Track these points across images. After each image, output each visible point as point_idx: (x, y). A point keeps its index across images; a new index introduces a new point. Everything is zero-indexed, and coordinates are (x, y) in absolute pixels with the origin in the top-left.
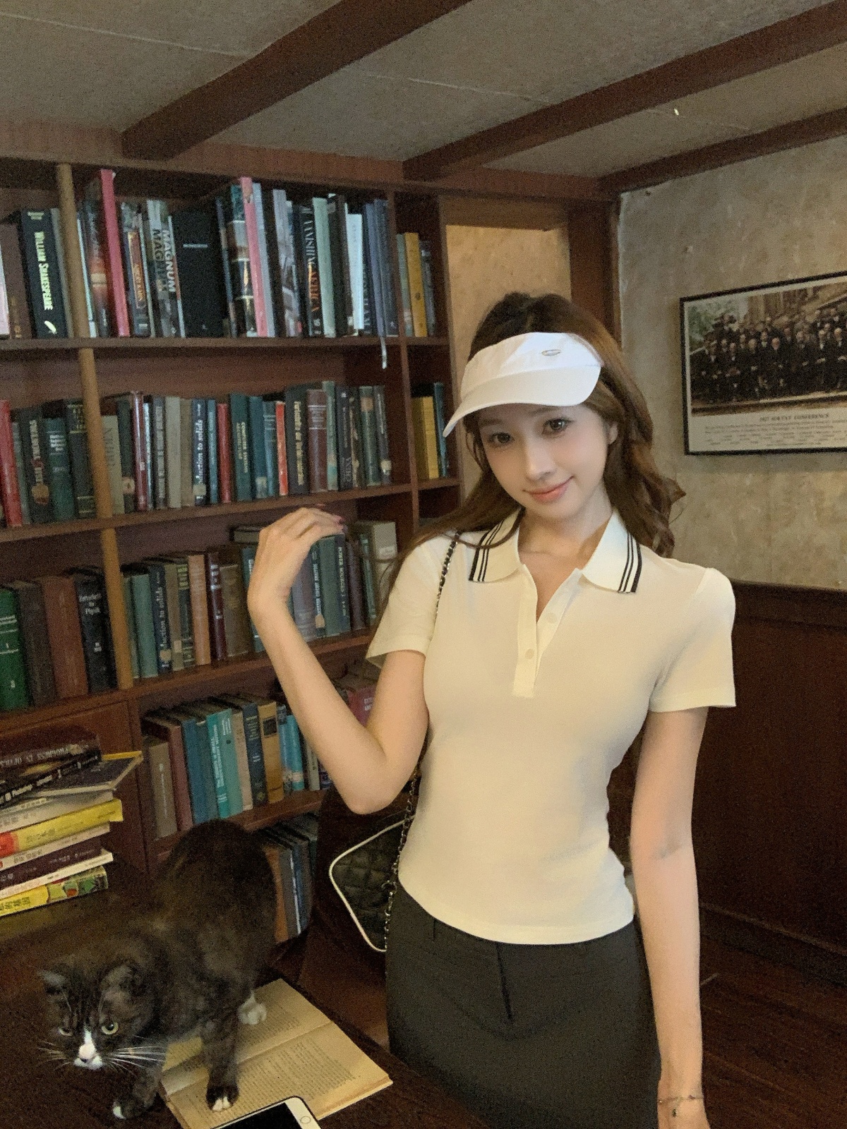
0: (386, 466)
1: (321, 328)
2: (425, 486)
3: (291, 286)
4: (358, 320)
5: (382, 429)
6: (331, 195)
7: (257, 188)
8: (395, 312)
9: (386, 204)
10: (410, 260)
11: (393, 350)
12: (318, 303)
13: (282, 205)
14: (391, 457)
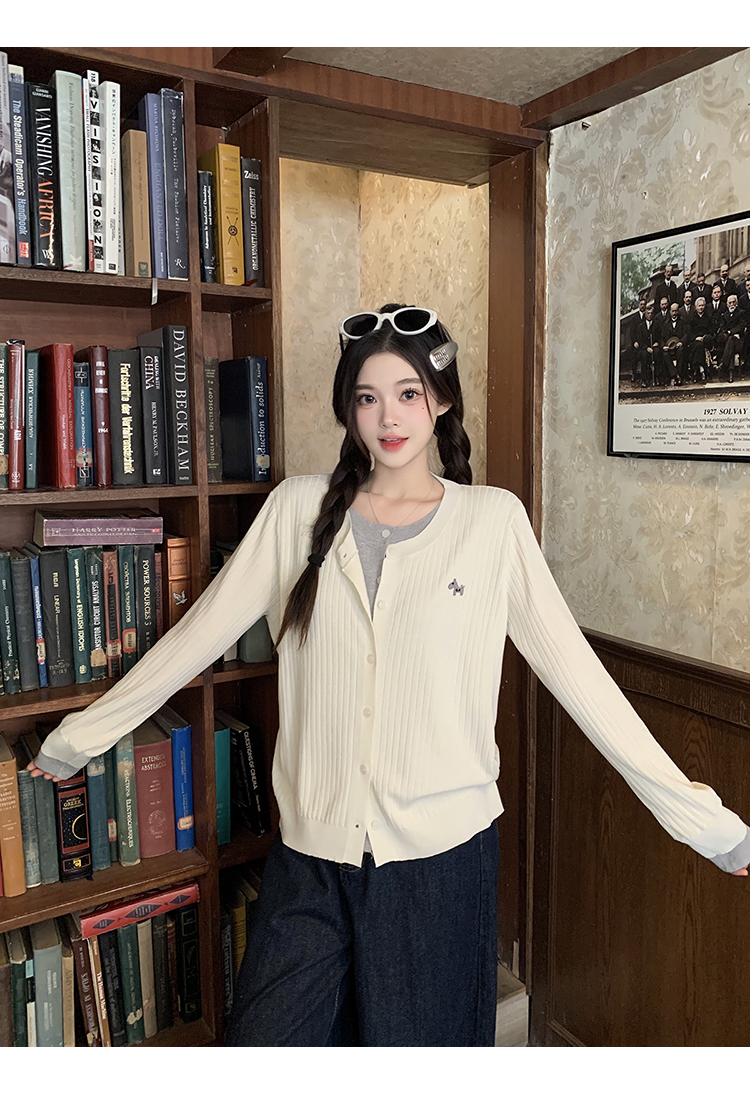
9: (180, 97)
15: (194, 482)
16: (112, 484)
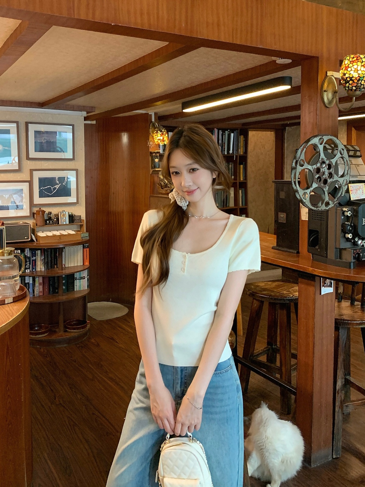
0: (233, 177)
1: (225, 153)
2: (240, 181)
3: (220, 146)
4: (231, 152)
5: (233, 170)
6: (229, 130)
7: (217, 130)
8: (237, 150)
9: (238, 131)
10: (241, 140)
11: (236, 156)
12: (225, 149)
13: (221, 132)
14: (234, 176)
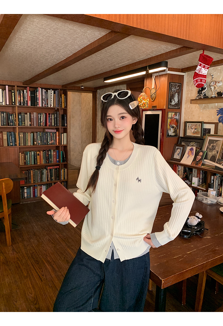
3: (44, 101)
8: (59, 104)
9: (59, 91)
10: (63, 98)
13: (44, 91)
15: (59, 126)
16: (52, 126)
